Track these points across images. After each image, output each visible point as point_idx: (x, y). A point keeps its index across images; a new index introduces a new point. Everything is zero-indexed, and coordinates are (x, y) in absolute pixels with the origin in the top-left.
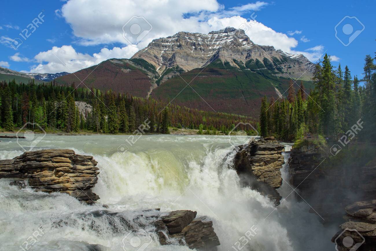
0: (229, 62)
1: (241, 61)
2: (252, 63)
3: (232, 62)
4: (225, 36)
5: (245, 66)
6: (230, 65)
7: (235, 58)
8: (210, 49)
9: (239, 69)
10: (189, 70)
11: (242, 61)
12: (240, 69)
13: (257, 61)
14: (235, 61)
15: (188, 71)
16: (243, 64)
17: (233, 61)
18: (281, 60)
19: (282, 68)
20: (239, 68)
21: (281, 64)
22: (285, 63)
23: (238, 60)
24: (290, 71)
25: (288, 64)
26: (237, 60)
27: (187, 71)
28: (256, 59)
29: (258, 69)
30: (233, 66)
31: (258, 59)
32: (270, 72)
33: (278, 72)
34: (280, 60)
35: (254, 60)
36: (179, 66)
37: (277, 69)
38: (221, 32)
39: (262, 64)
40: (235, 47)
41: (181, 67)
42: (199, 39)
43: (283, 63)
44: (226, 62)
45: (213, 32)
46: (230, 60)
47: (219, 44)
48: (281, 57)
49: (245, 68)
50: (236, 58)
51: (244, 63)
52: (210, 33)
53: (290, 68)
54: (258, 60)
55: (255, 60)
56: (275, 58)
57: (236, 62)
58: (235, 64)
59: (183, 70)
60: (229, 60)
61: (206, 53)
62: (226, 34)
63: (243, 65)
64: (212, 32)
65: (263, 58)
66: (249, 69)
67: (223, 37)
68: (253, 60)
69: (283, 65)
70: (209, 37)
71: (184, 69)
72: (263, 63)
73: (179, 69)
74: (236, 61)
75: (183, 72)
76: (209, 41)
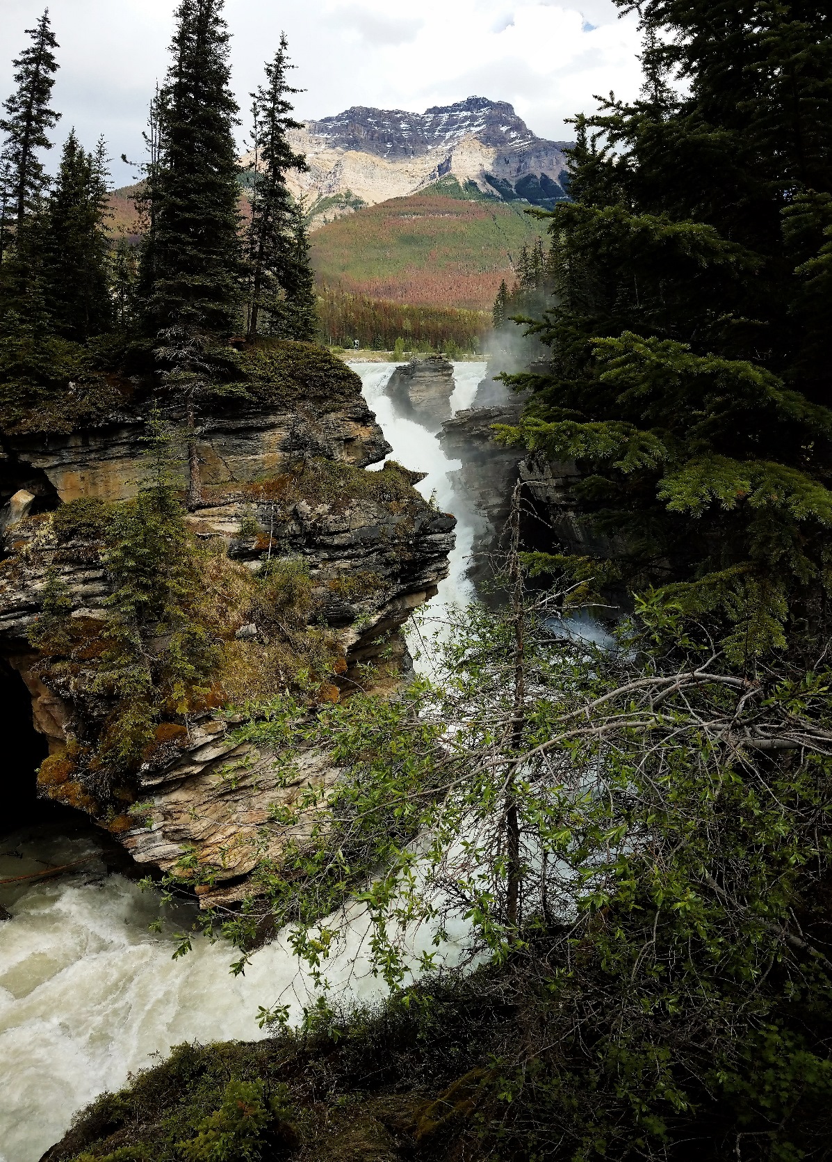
0: (475, 183)
1: (505, 180)
3: (482, 181)
4: (466, 118)
6: (478, 190)
10: (378, 202)
11: (508, 180)
14: (490, 179)
15: (375, 203)
17: (485, 180)
27: (371, 204)
28: (543, 174)
31: (546, 174)
35: (536, 177)
36: (353, 191)
38: (456, 107)
41: (358, 193)
42: (403, 125)
44: (467, 181)
50: (492, 173)
51: (513, 184)
52: (429, 111)
55: (539, 178)
58: (490, 188)
59: (361, 202)
60: (477, 178)
62: (469, 113)
64: (434, 107)
67: (463, 122)
70: (427, 120)
71: (365, 199)
73: (352, 199)
74: (493, 178)
75: (363, 206)
76: (427, 131)
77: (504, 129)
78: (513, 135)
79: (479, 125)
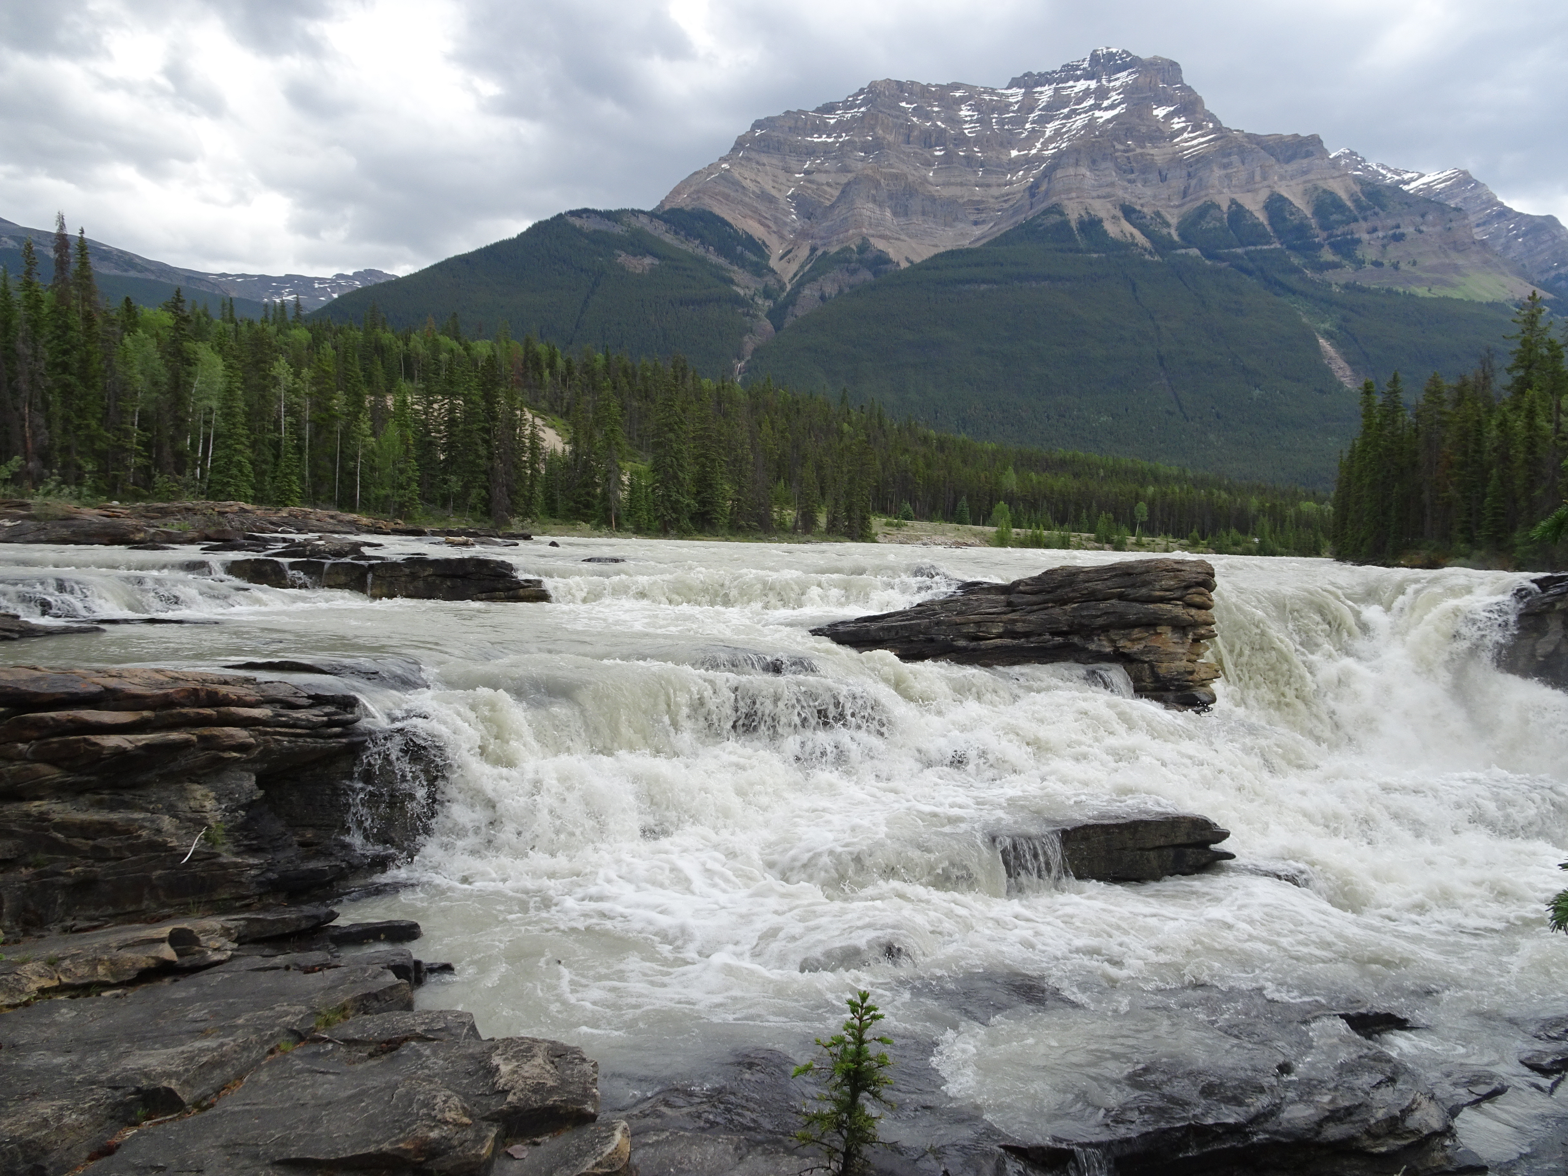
0: (1101, 221)
1: (1158, 214)
2: (1208, 219)
3: (1114, 217)
4: (1087, 93)
5: (1176, 237)
6: (1105, 233)
7: (1129, 198)
8: (1010, 160)
9: (1145, 250)
10: (917, 260)
11: (1164, 213)
12: (1150, 253)
13: (1238, 212)
14: (1128, 212)
15: (911, 262)
16: (1168, 225)
17: (1119, 214)
18: (1357, 201)
19: (1358, 241)
20: (1148, 244)
21: (1356, 220)
22: (1376, 214)
23: (1145, 210)
24: (1394, 252)
25: (1390, 222)
26: (1138, 208)
27: (904, 265)
28: (1233, 202)
29: (1239, 251)
30: (1119, 236)
31: (1240, 201)
32: (1296, 261)
33: (1336, 259)
34: (1349, 204)
35: (1219, 207)
36: (872, 240)
37: (1336, 247)
38: (1070, 72)
39: (1262, 224)
40: (1133, 146)
41: (880, 245)
42: (965, 112)
43: (1365, 219)
44: (1086, 218)
45: (1028, 75)
46: (1108, 210)
47: (1058, 133)
48: (1357, 188)
49: (1173, 246)
50: (1134, 200)
51: (1174, 221)
52: (1015, 83)
53: (1398, 238)
54: (1240, 206)
55: (1225, 208)
56: (1325, 191)
57: (1134, 216)
58: (1128, 228)
59: (889, 261)
60: (1102, 209)
61: (993, 179)
62: (1093, 84)
63: (1165, 231)
64: (1025, 75)
65: (1263, 195)
66: (1194, 252)
67: (1080, 101)
68: (1212, 206)
69: (1364, 225)
70: (1012, 100)
71: (892, 254)
72: (1262, 217)
73: (868, 255)
74: (1134, 211)
75: (889, 267)
76: (1011, 121)
77: (1160, 112)
78: (1178, 123)
79: (1112, 107)
